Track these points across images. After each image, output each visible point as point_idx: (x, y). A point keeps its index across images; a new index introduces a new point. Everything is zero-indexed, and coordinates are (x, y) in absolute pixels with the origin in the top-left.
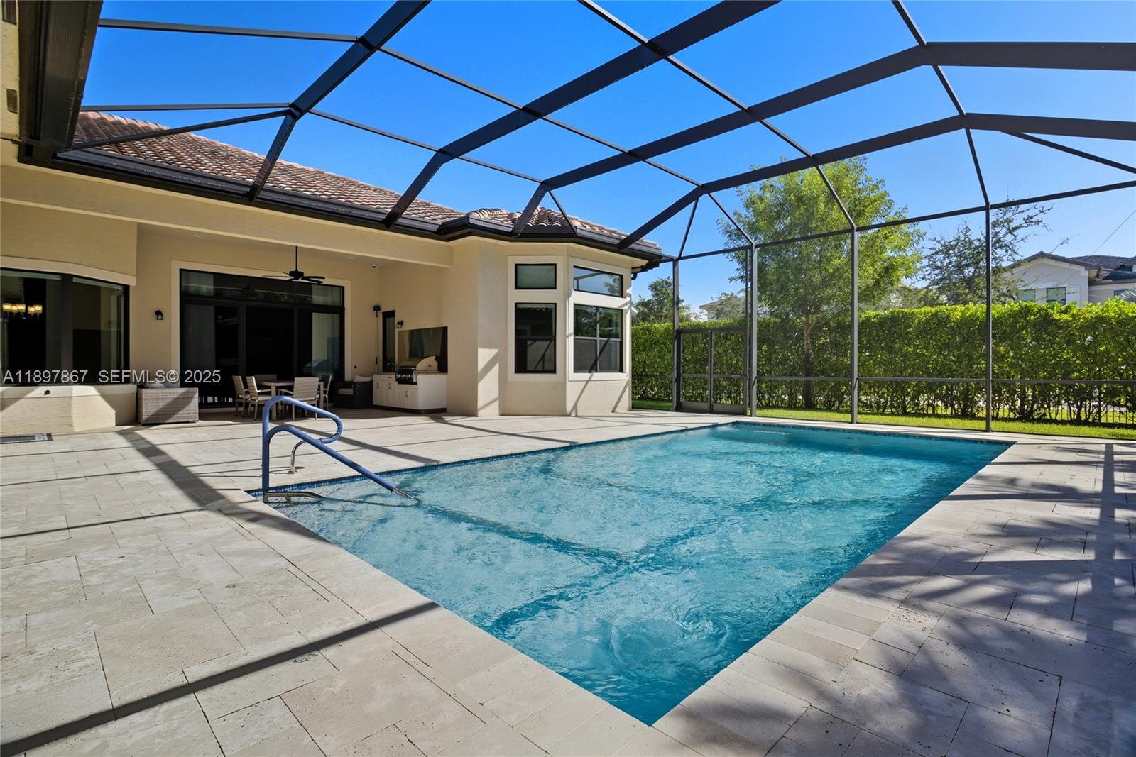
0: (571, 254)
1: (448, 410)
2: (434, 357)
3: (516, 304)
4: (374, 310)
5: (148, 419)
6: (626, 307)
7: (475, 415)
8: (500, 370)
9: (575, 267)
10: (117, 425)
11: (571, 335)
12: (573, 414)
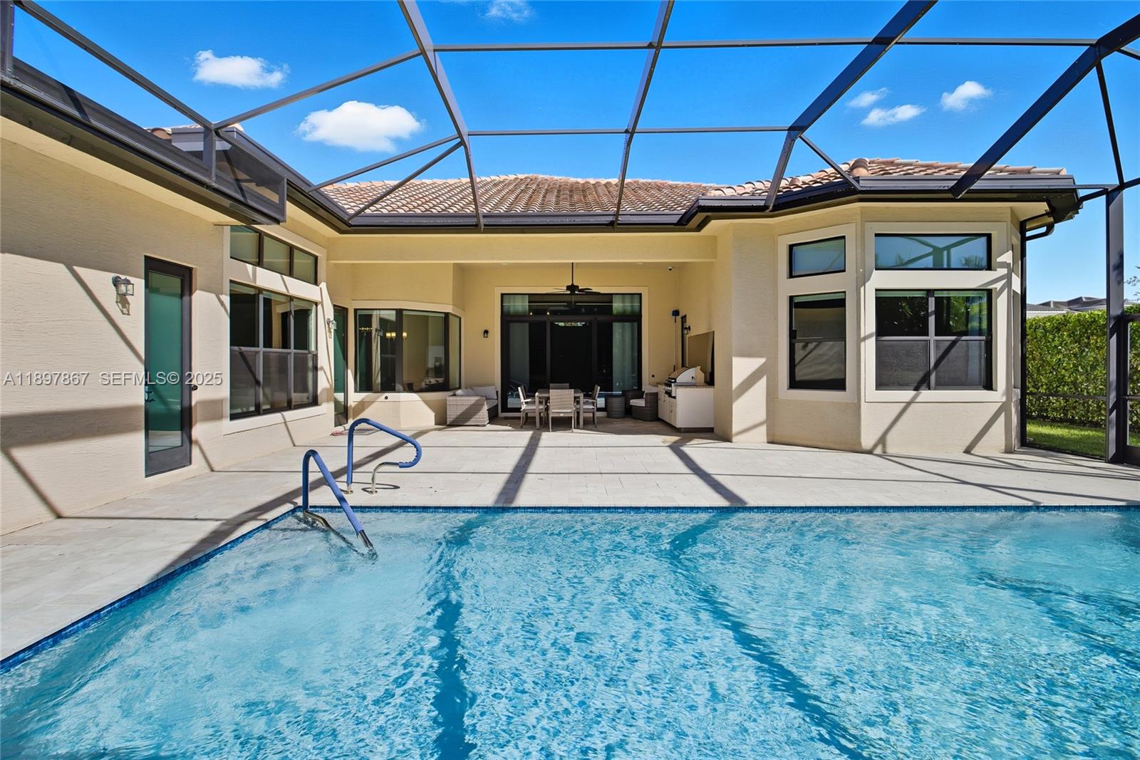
0: (867, 218)
1: (716, 431)
2: (699, 368)
3: (791, 298)
4: (673, 315)
5: (453, 421)
6: (998, 286)
7: (729, 440)
8: (767, 384)
9: (877, 235)
10: (436, 424)
11: (870, 336)
12: (878, 450)
